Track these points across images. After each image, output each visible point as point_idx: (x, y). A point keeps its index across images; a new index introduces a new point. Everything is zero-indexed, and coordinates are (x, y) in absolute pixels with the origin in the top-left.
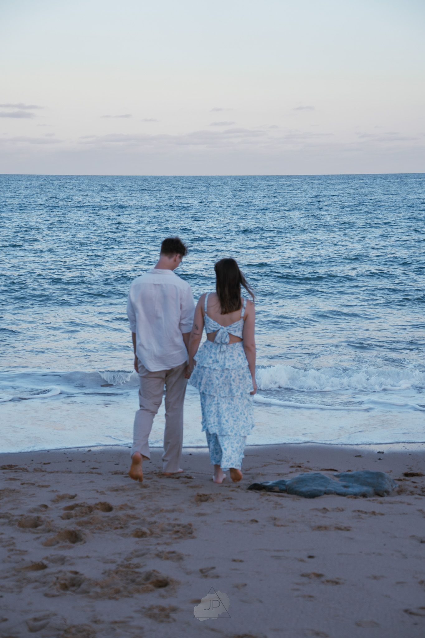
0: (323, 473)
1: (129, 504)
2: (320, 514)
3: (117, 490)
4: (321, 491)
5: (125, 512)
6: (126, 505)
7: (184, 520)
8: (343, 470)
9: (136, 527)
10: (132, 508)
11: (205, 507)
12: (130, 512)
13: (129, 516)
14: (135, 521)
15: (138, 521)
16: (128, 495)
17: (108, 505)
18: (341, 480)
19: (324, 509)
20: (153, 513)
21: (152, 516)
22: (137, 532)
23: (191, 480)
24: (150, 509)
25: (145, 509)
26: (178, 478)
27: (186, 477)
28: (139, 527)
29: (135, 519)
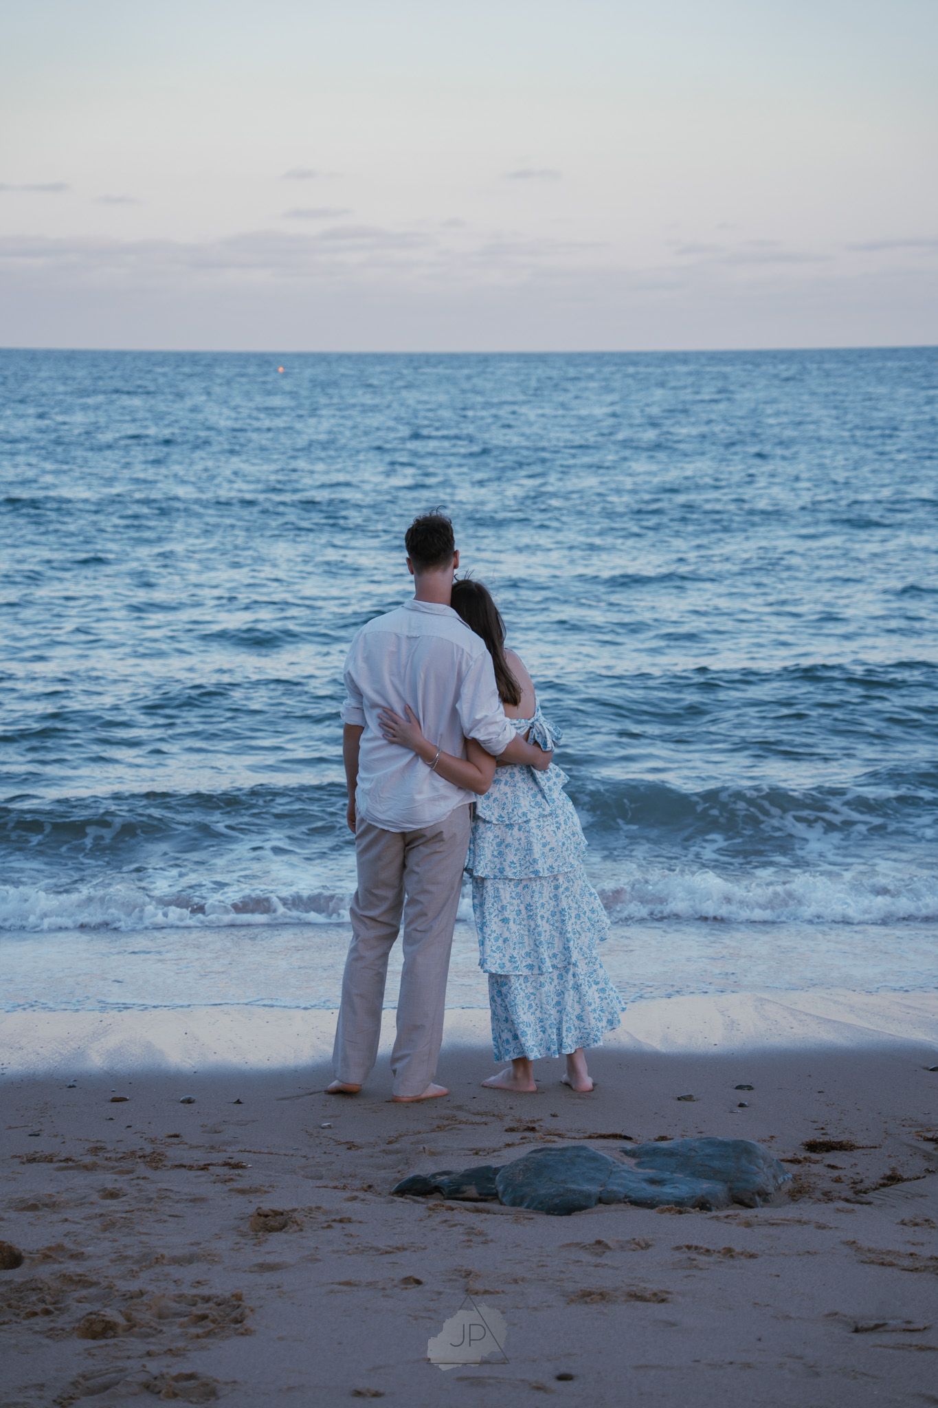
0: (594, 1145)
1: (68, 1244)
2: (586, 1257)
3: (34, 1207)
4: (589, 1196)
5: (56, 1266)
6: (60, 1248)
7: (221, 1284)
8: (645, 1135)
9: (89, 1307)
10: (77, 1256)
11: (279, 1246)
12: (72, 1268)
13: (68, 1279)
14: (84, 1292)
15: (93, 1290)
16: (66, 1220)
17: (10, 1247)
18: (639, 1165)
19: (599, 1242)
20: (135, 1268)
21: (133, 1275)
22: (92, 1323)
23: (240, 1171)
24: (126, 1258)
25: (114, 1256)
26: (205, 1168)
27: (226, 1164)
28: (96, 1307)
29: (84, 1287)
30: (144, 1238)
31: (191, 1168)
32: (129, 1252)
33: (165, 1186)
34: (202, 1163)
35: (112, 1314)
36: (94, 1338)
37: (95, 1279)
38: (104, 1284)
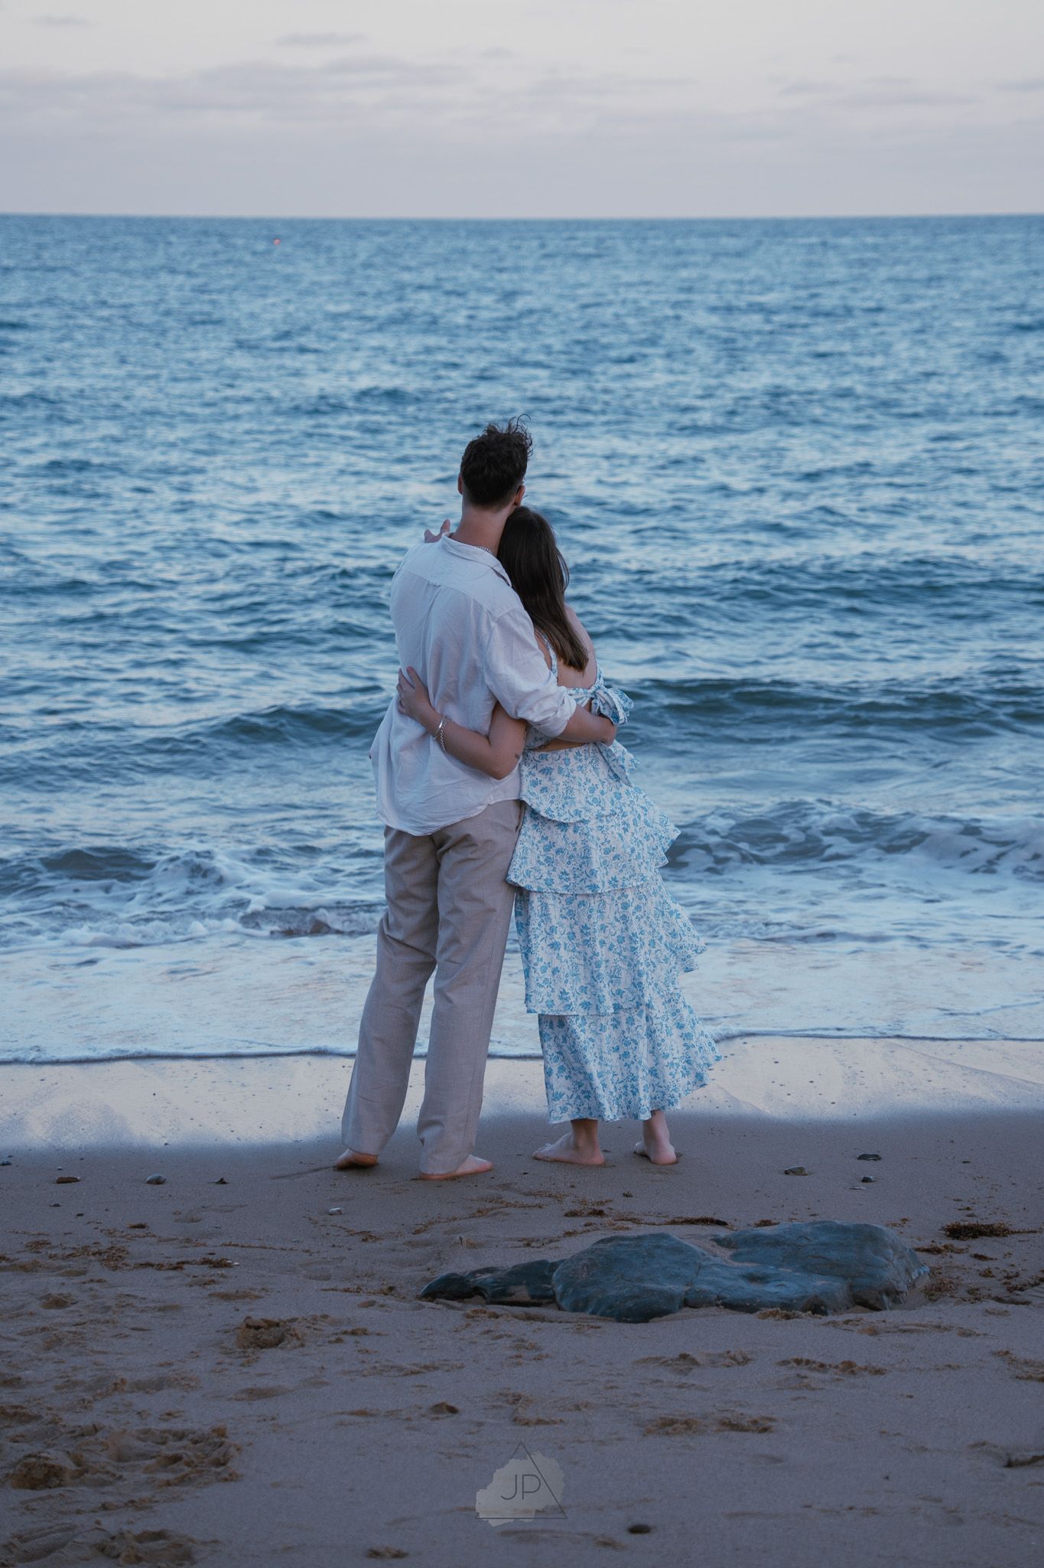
0: (678, 1233)
2: (667, 1376)
4: (671, 1297)
8: (743, 1219)
9: (27, 1448)
10: (12, 1383)
11: (274, 1366)
14: (21, 1429)
18: (736, 1257)
19: (684, 1357)
20: (88, 1397)
21: (85, 1405)
22: (30, 1467)
23: (223, 1271)
24: (76, 1383)
25: (60, 1382)
26: (178, 1267)
27: (205, 1262)
28: (35, 1448)
29: (21, 1422)
30: (100, 1358)
31: (160, 1267)
32: (80, 1377)
33: (126, 1290)
34: (174, 1261)
35: (57, 1456)
36: (33, 1487)
37: (35, 1411)
38: (47, 1418)
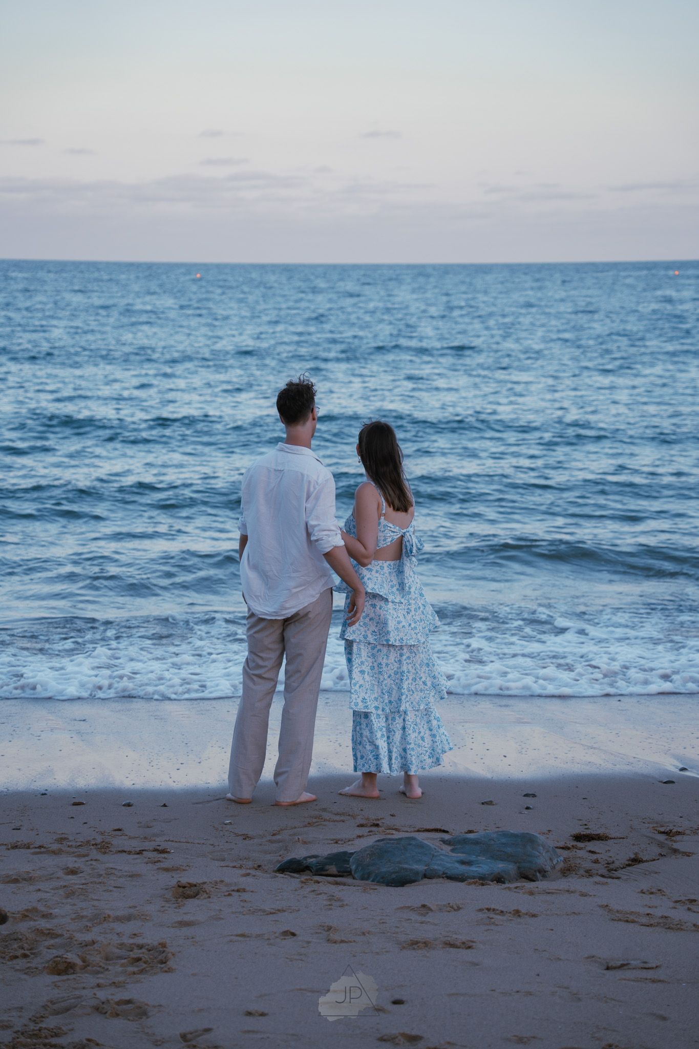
0: (421, 837)
1: (41, 907)
2: (414, 917)
3: (16, 881)
4: (416, 873)
5: (32, 923)
6: (35, 910)
7: (151, 936)
8: (457, 829)
9: (55, 952)
10: (47, 916)
11: (193, 909)
12: (43, 924)
13: (40, 932)
14: (52, 942)
15: (58, 940)
16: (39, 890)
18: (453, 850)
19: (424, 906)
20: (89, 924)
21: (88, 929)
22: (57, 963)
23: (165, 855)
24: (82, 917)
25: (74, 916)
26: (140, 853)
27: (155, 850)
28: (60, 952)
29: (52, 938)
30: (96, 903)
31: (130, 853)
32: (85, 913)
33: (111, 865)
34: (138, 849)
35: (72, 957)
36: (59, 974)
37: (60, 932)
38: (67, 936)
